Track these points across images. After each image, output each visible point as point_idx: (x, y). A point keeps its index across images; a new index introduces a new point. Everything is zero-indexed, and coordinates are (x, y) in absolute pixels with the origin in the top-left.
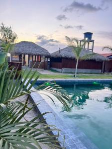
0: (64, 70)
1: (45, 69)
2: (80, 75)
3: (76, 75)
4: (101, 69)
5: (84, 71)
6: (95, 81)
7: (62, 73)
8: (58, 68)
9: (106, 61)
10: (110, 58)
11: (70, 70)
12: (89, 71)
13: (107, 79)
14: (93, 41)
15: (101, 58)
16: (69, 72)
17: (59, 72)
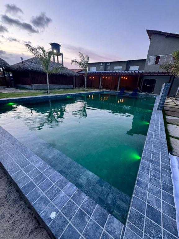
0: (34, 86)
1: (8, 87)
2: (53, 91)
3: (49, 91)
4: (73, 84)
5: (57, 86)
6: (68, 95)
7: (32, 89)
8: (26, 84)
9: (76, 76)
10: (79, 74)
11: (41, 86)
12: (62, 86)
13: (78, 93)
14: (62, 55)
15: (71, 72)
16: (42, 88)
17: (29, 89)
